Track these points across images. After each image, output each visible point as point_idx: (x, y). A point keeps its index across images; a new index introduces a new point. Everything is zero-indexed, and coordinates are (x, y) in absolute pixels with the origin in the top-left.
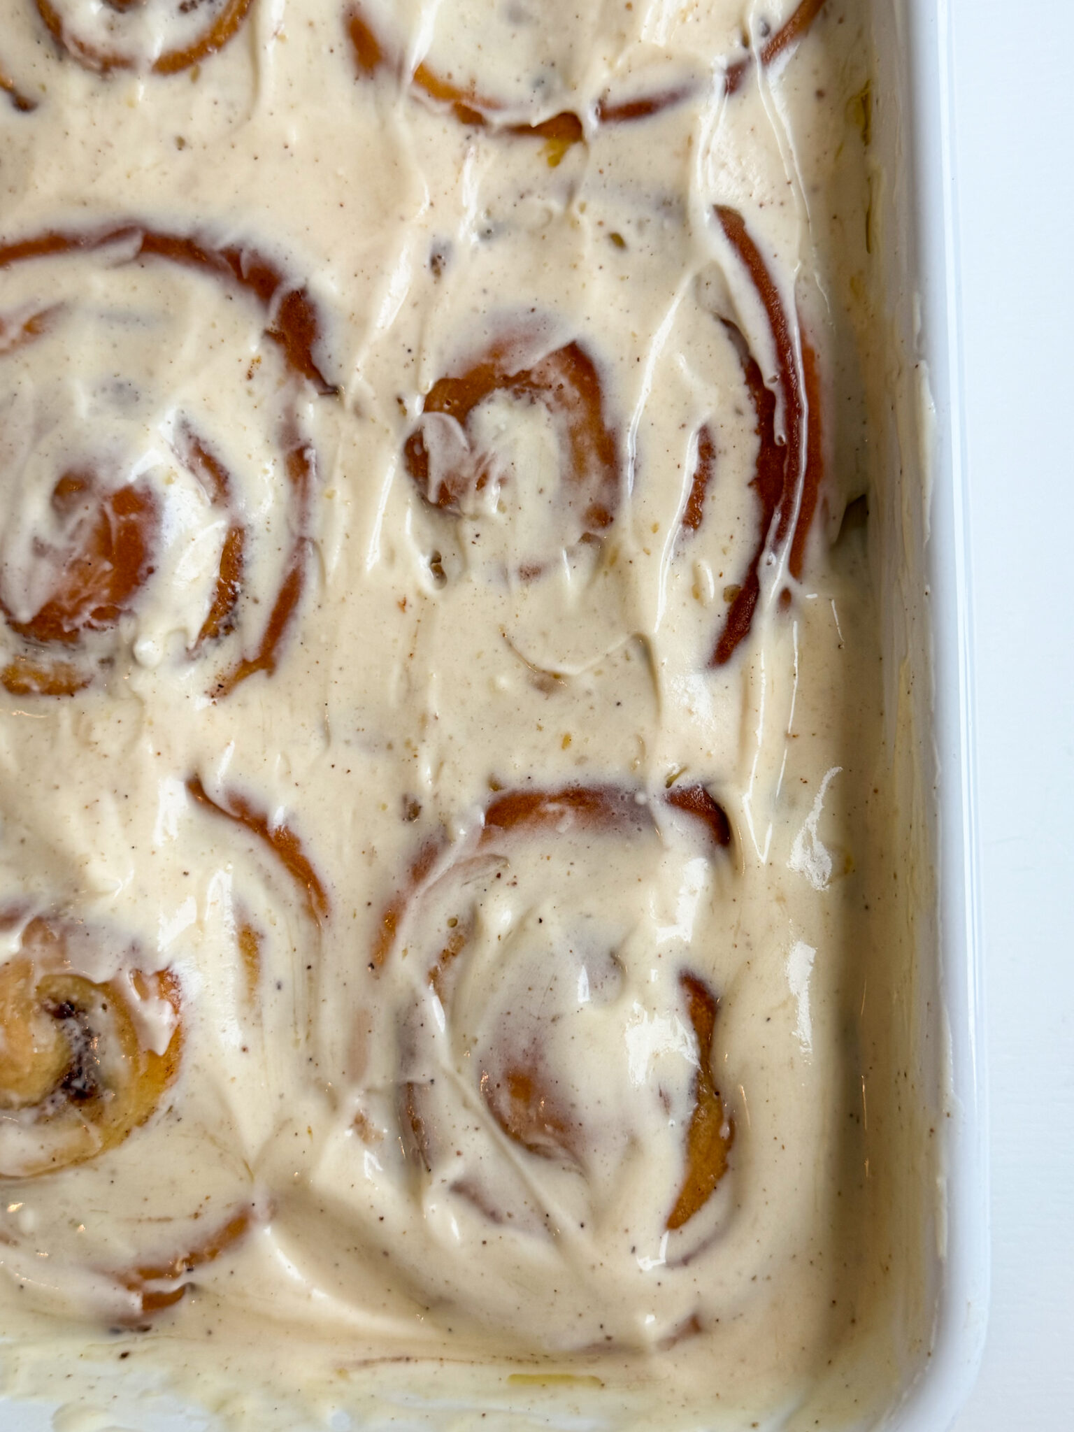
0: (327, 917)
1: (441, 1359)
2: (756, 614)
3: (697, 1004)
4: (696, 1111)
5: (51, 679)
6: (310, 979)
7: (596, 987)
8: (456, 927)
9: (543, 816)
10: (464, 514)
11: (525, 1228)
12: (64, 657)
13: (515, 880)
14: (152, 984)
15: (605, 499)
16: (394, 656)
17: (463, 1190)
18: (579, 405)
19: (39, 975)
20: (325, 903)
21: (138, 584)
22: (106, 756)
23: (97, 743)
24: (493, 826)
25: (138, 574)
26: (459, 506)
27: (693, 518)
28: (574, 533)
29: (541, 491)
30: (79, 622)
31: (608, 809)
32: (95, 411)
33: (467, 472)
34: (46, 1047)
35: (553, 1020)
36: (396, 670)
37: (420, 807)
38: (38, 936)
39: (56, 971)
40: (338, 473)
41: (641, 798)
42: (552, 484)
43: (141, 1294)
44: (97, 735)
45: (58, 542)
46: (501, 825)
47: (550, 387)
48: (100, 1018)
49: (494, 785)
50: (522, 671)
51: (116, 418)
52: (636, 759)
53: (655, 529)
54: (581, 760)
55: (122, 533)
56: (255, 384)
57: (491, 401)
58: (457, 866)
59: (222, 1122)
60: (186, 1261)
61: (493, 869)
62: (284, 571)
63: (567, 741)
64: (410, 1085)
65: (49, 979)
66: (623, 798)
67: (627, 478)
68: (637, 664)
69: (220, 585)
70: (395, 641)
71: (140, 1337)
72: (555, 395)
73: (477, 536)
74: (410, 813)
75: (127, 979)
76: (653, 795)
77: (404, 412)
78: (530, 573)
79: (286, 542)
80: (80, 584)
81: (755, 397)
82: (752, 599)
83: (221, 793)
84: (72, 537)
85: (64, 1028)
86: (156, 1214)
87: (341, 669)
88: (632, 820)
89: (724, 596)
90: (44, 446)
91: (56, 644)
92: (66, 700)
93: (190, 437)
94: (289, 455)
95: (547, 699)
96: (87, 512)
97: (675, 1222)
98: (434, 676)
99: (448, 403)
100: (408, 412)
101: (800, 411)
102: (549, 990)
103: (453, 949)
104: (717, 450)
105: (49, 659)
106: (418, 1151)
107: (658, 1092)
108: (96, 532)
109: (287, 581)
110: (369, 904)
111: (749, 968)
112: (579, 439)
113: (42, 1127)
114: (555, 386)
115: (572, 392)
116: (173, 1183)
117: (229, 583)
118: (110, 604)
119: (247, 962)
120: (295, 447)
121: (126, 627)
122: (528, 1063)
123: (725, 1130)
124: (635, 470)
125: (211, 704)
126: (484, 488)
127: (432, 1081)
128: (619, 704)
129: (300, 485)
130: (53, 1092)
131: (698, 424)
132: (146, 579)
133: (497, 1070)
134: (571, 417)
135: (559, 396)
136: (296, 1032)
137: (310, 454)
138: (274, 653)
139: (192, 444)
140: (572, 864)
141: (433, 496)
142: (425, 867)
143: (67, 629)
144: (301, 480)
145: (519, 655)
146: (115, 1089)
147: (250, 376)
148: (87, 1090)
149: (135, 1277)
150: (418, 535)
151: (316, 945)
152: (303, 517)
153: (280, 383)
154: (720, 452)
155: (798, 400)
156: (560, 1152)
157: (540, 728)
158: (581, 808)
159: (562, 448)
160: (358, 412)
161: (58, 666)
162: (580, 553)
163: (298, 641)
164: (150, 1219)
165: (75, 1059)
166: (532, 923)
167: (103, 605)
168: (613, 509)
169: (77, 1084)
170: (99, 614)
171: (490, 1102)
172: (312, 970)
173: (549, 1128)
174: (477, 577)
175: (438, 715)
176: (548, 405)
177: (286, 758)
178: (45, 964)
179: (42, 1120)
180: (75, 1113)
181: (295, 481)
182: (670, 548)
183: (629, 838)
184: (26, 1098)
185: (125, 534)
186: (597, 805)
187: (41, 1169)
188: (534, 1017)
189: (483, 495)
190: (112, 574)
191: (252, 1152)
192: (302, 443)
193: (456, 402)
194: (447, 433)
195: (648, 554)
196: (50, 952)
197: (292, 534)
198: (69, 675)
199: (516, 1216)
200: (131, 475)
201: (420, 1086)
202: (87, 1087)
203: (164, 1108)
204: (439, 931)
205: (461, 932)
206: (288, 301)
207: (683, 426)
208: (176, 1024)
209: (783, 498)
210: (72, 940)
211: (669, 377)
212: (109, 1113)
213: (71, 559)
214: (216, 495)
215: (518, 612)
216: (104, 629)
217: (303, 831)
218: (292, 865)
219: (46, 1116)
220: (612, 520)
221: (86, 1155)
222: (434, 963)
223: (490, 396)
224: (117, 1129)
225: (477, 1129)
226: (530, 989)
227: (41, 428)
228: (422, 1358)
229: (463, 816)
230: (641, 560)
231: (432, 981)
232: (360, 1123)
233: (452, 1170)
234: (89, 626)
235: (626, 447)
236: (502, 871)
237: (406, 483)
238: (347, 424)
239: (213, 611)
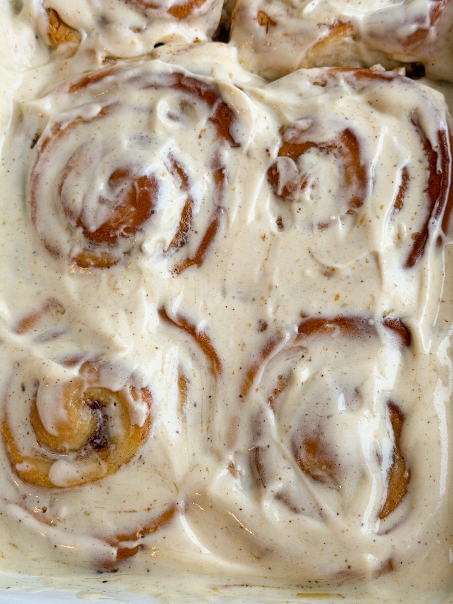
0: (220, 374)
1: (263, 586)
2: (427, 245)
3: (394, 417)
4: (393, 465)
5: (100, 260)
6: (210, 402)
7: (348, 404)
8: (281, 380)
9: (325, 329)
10: (294, 199)
11: (310, 515)
12: (107, 250)
13: (310, 359)
14: (140, 394)
15: (359, 195)
16: (258, 260)
17: (280, 497)
18: (349, 155)
19: (86, 386)
20: (220, 367)
21: (146, 218)
22: (122, 295)
23: (118, 289)
24: (302, 333)
25: (147, 214)
26: (292, 196)
27: (399, 204)
28: (344, 209)
29: (330, 191)
30: (118, 233)
31: (356, 327)
32: (131, 146)
33: (296, 182)
34: (85, 422)
35: (328, 417)
36: (259, 266)
37: (267, 325)
38: (87, 369)
39: (95, 385)
40: (237, 181)
41: (371, 322)
42: (335, 188)
43: (117, 549)
44: (119, 285)
45: (111, 198)
46: (305, 333)
47: (336, 147)
48: (113, 410)
49: (303, 316)
50: (318, 267)
51: (140, 149)
52: (370, 305)
53: (382, 208)
54: (344, 305)
55: (141, 195)
56: (202, 140)
57: (309, 152)
58: (284, 351)
59: (165, 465)
60: (141, 532)
61: (301, 353)
62: (210, 220)
63: (337, 297)
64: (257, 449)
65: (91, 389)
66: (363, 322)
67: (370, 186)
68: (372, 264)
69: (181, 224)
70: (259, 253)
71: (112, 575)
72: (338, 151)
73: (300, 209)
74: (262, 328)
75: (128, 390)
76: (377, 321)
77: (269, 155)
78: (323, 226)
79: (212, 208)
80: (120, 216)
81: (428, 155)
82: (425, 238)
83: (175, 315)
84: (118, 196)
85: (94, 413)
86: (128, 509)
87: (233, 264)
88: (367, 332)
89: (412, 237)
90: (106, 159)
91: (104, 244)
92: (106, 270)
93: (172, 160)
94: (215, 172)
95: (328, 279)
96: (125, 186)
97: (382, 515)
98: (277, 268)
99: (289, 153)
100: (271, 155)
101: (448, 160)
102: (326, 404)
103: (280, 388)
104: (410, 177)
105: (100, 251)
106: (260, 479)
107: (376, 454)
108: (129, 194)
109: (211, 225)
110: (241, 368)
111: (420, 400)
112: (348, 169)
113: (78, 462)
114: (338, 147)
115: (346, 150)
116: (138, 493)
117: (185, 224)
118: (133, 226)
119: (181, 392)
120: (218, 169)
121: (138, 237)
122: (316, 436)
123: (406, 475)
124: (374, 183)
125: (171, 277)
126: (304, 189)
127: (268, 446)
128: (362, 281)
129: (219, 185)
130: (86, 445)
131: (402, 166)
132: (150, 215)
133: (300, 441)
134: (345, 160)
135: (340, 151)
136: (202, 426)
137: (224, 172)
138: (202, 257)
139: (173, 163)
140: (337, 353)
141: (280, 192)
142: (269, 351)
143: (112, 236)
144: (220, 182)
145: (317, 261)
146: (116, 444)
147: (200, 137)
148: (102, 445)
149: (115, 540)
150: (272, 209)
151: (214, 387)
152: (220, 198)
153: (214, 141)
154: (412, 178)
155: (448, 155)
156: (328, 479)
157: (325, 292)
158: (343, 326)
159: (340, 172)
160: (248, 155)
161: (104, 254)
162: (346, 219)
163: (214, 252)
164: (125, 511)
165: (97, 430)
166: (318, 377)
167: (130, 226)
168: (363, 199)
169: (98, 441)
170: (127, 230)
171: (296, 455)
172: (211, 398)
173: (324, 467)
174: (299, 226)
175: (277, 286)
176: (335, 155)
177: (205, 302)
178: (89, 382)
179: (79, 458)
180: (96, 455)
181: (217, 183)
182: (388, 216)
183: (365, 341)
184: (72, 447)
185: (142, 195)
186: (351, 325)
187: (75, 483)
188: (319, 416)
189: (304, 191)
190: (135, 212)
191: (178, 480)
192: (222, 167)
193: (293, 153)
194: (288, 165)
195: (378, 218)
196: (92, 377)
197: (215, 205)
198: (109, 259)
199: (306, 510)
200: (147, 171)
201: (262, 449)
202: (102, 443)
203: (138, 456)
204: (273, 381)
205: (284, 381)
206: (221, 105)
207: (395, 166)
208: (149, 414)
209: (440, 196)
210: (103, 371)
211: (389, 146)
212: (112, 456)
213: (117, 205)
214: (182, 185)
215: (317, 242)
216: (129, 237)
217: (211, 335)
218: (205, 349)
219: (81, 456)
220: (362, 204)
221: (98, 477)
222: (271, 395)
223: (309, 150)
224: (114, 464)
225: (289, 468)
226: (317, 404)
227: (105, 152)
228: (254, 585)
229: (288, 328)
230: (375, 220)
231: (270, 402)
232: (232, 467)
233: (277, 486)
234: (122, 235)
235: (370, 173)
236: (304, 354)
237: (268, 186)
238: (242, 159)
239: (177, 236)
